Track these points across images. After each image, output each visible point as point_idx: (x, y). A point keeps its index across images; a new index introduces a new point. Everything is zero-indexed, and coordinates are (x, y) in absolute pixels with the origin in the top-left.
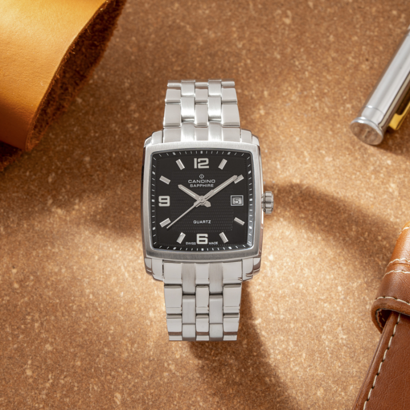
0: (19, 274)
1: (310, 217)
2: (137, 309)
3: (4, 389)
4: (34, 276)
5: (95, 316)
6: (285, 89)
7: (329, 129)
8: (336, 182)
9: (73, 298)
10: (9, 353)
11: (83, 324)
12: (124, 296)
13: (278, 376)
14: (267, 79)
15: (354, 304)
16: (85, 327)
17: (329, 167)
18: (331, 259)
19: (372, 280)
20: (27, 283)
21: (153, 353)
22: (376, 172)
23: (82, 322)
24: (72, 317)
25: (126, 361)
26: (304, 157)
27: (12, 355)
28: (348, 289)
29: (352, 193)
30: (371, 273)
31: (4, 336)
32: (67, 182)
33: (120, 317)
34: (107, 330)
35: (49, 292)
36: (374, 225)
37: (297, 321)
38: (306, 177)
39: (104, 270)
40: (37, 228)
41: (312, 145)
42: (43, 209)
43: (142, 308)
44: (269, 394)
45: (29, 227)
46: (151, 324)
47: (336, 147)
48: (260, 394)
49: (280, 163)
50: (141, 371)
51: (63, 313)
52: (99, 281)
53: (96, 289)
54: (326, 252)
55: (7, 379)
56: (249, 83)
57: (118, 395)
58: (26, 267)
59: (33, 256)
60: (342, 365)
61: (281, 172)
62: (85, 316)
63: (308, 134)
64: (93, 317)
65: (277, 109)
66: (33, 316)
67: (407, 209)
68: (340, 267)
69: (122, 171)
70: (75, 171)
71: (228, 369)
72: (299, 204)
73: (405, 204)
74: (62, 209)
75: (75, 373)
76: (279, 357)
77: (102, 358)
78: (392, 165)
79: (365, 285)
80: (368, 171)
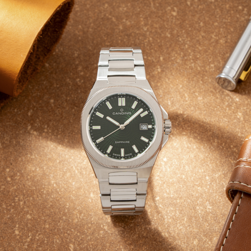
0: (10, 172)
1: (189, 134)
2: (83, 192)
3: (2, 243)
4: (20, 173)
5: (57, 197)
6: (173, 55)
7: (200, 80)
8: (205, 112)
9: (43, 186)
10: (5, 220)
11: (50, 202)
12: (75, 185)
13: (169, 232)
14: (162, 49)
15: (216, 187)
16: (51, 204)
17: (200, 103)
18: (202, 160)
19: (227, 172)
20: (16, 178)
21: (94, 219)
22: (229, 106)
23: (49, 201)
24: (43, 198)
25: (76, 224)
26: (185, 97)
27: (7, 221)
28: (213, 178)
29: (215, 119)
30: (227, 168)
31: (2, 210)
32: (40, 115)
33: (72, 198)
34: (65, 206)
35: (29, 183)
36: (228, 138)
37: (181, 198)
38: (187, 110)
39: (63, 169)
40: (21, 144)
41: (190, 90)
42: (25, 132)
43: (86, 192)
44: (164, 244)
45: (17, 143)
46: (92, 202)
47: (205, 91)
48: (159, 243)
49: (170, 101)
50: (86, 231)
51: (37, 195)
52: (60, 176)
53: (58, 181)
54: (199, 156)
55: (3, 236)
56: (151, 52)
57: (72, 246)
58: (15, 168)
59: (19, 161)
60: (209, 225)
61: (171, 107)
62: (51, 197)
63: (188, 83)
64: (56, 198)
65: (168, 68)
66: (19, 198)
67: (248, 128)
68: (207, 165)
69: (74, 108)
70: (45, 108)
71: (139, 228)
72: (182, 126)
73: (247, 126)
74: (36, 132)
75: (45, 232)
76: (170, 220)
77: (62, 223)
78: (239, 102)
79: (223, 176)
80: (224, 105)
